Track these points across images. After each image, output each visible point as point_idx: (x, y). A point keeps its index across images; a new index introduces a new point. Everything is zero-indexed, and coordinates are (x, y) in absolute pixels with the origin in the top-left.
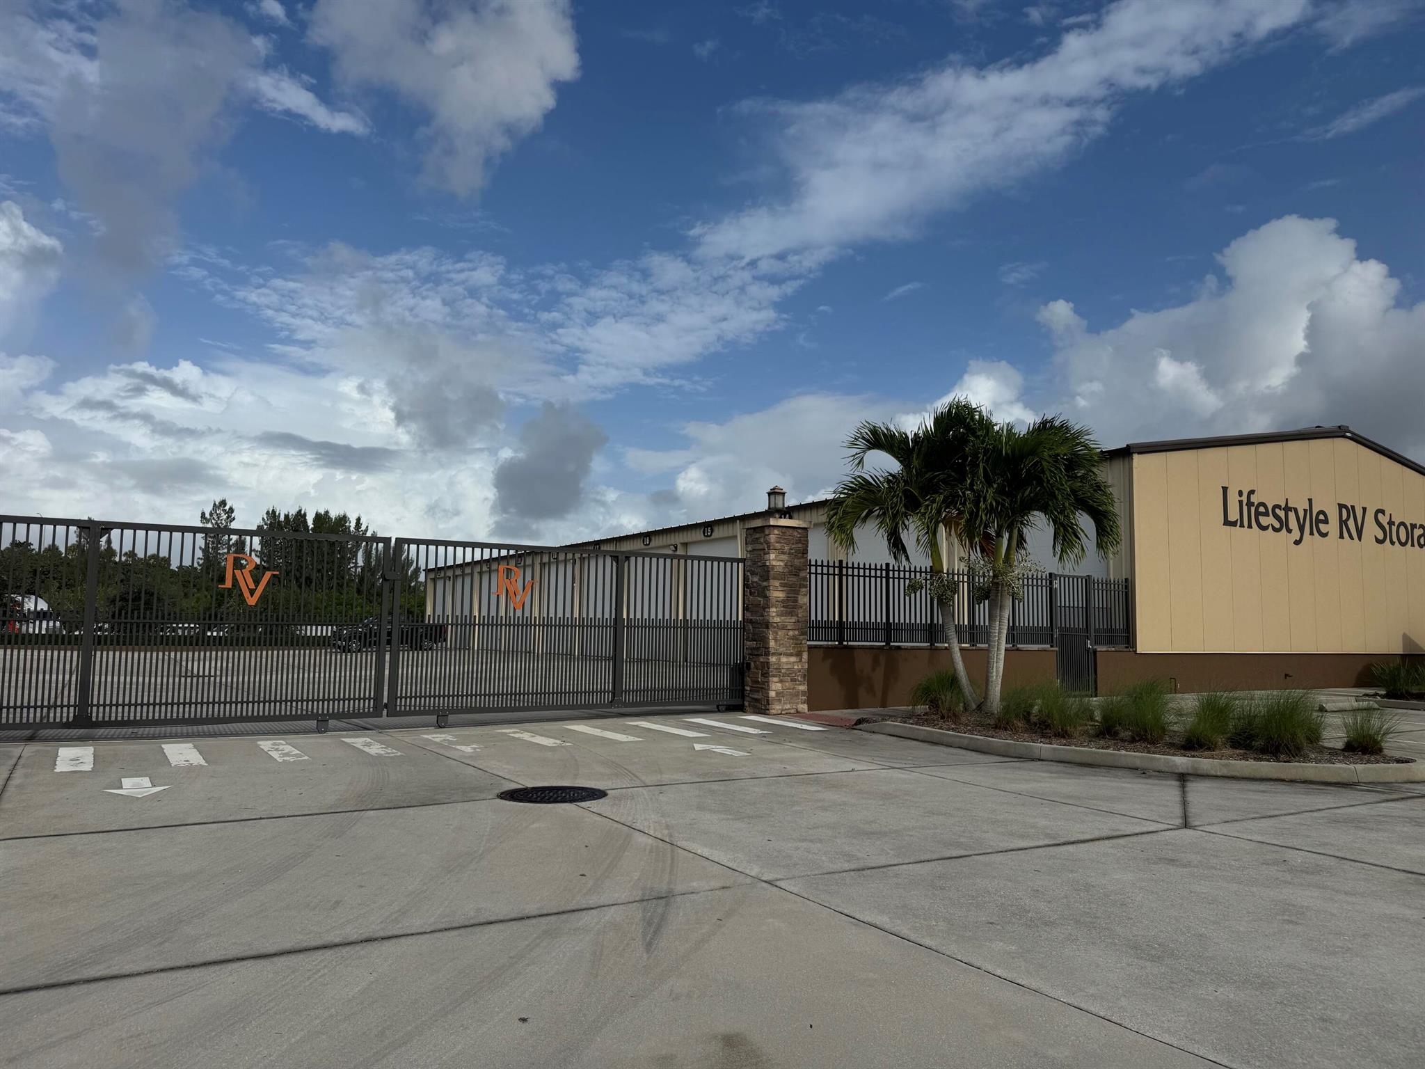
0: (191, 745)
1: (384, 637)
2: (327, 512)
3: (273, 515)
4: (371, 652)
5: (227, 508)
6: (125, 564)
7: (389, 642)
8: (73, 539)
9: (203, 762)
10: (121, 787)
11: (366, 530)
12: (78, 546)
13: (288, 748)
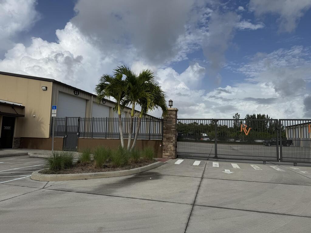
0: (236, 164)
1: (278, 143)
2: (260, 114)
3: (248, 116)
4: (275, 146)
5: (238, 115)
6: (219, 127)
7: (279, 144)
8: (210, 123)
9: (240, 168)
10: (225, 171)
11: (269, 118)
12: (211, 124)
13: (257, 167)
